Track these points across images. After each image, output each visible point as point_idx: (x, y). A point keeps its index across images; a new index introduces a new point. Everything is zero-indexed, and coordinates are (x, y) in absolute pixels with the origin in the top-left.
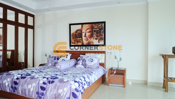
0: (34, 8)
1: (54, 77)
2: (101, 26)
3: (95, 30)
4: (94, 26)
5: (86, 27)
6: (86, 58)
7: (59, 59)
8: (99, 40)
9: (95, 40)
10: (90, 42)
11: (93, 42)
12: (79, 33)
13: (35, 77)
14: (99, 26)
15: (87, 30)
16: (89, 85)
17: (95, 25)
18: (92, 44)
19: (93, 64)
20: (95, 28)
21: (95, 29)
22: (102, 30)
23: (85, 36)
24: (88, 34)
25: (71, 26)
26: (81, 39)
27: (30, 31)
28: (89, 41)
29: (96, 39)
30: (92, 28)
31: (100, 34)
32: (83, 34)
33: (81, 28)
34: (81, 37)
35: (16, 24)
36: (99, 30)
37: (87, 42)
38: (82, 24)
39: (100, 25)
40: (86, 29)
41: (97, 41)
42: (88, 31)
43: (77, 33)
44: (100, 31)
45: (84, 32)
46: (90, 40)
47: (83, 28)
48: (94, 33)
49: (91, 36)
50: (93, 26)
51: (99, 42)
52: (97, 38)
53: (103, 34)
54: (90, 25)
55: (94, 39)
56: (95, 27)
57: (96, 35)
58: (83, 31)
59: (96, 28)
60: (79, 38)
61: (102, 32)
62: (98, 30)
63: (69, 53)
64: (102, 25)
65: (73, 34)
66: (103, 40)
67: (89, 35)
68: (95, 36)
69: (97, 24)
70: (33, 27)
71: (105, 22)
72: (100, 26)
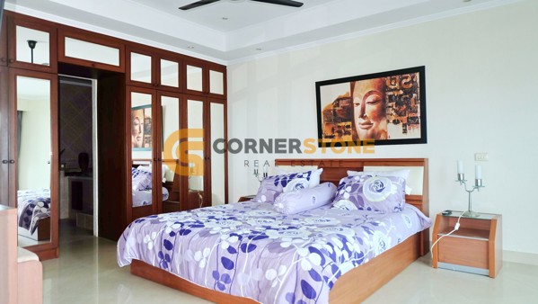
0: (223, 49)
1: (258, 235)
2: (412, 81)
3: (390, 96)
4: (388, 83)
5: (363, 87)
6: (362, 180)
7: (288, 184)
8: (404, 125)
9: (391, 125)
10: (377, 131)
11: (386, 133)
12: (344, 107)
13: (211, 232)
14: (404, 81)
15: (366, 96)
16: (359, 262)
17: (391, 80)
18: (382, 137)
19: (384, 198)
20: (392, 90)
21: (391, 93)
22: (414, 95)
23: (362, 116)
24: (370, 109)
25: (321, 87)
26: (349, 123)
27: (216, 109)
28: (373, 130)
29: (396, 122)
30: (383, 89)
31: (408, 107)
32: (357, 110)
33: (349, 91)
34: (352, 120)
36: (405, 93)
37: (369, 131)
38: (353, 80)
39: (407, 78)
40: (363, 95)
41: (400, 126)
42: (371, 98)
43: (337, 108)
44: (406, 98)
45: (358, 104)
46: (377, 126)
47: (354, 93)
48: (390, 104)
49: (381, 114)
50: (384, 82)
51: (405, 131)
52: (399, 118)
53: (419, 105)
54: (377, 80)
55: (388, 121)
56: (393, 87)
57: (396, 111)
58: (355, 102)
59: (395, 89)
60: (345, 121)
61: (413, 99)
62: (401, 95)
63: (316, 167)
64: (413, 78)
65: (327, 111)
66: (417, 123)
67: (374, 112)
68: (393, 112)
69: (397, 77)
70: (222, 99)
71: (423, 67)
72: (408, 80)
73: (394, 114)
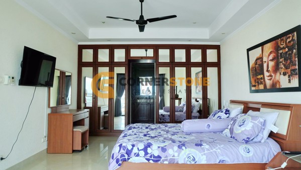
2: (293, 40)
3: (281, 54)
4: (279, 44)
8: (289, 76)
9: (282, 76)
10: (275, 82)
11: (279, 82)
12: (259, 65)
14: (288, 40)
15: (269, 55)
17: (281, 40)
18: (278, 86)
20: (282, 49)
21: (281, 51)
22: (294, 51)
23: (268, 71)
24: (271, 64)
25: (249, 52)
26: (262, 76)
29: (285, 74)
30: (277, 48)
31: (291, 61)
32: (265, 65)
33: (261, 53)
34: (263, 74)
35: (188, 64)
36: (289, 50)
37: (271, 82)
39: (289, 37)
40: (267, 55)
41: (287, 77)
42: (271, 57)
43: (256, 66)
44: (290, 54)
45: (265, 62)
46: (275, 78)
47: (263, 54)
48: (281, 60)
49: (276, 69)
50: (277, 44)
51: (290, 81)
52: (286, 71)
53: (297, 59)
54: (274, 42)
55: (280, 74)
56: (282, 46)
57: (284, 65)
58: (264, 60)
59: (284, 48)
60: (260, 74)
61: (293, 54)
62: (287, 52)
64: (293, 36)
65: (253, 68)
66: (296, 74)
67: (273, 67)
69: (284, 38)
70: (217, 65)
72: (290, 39)
73: (283, 67)
